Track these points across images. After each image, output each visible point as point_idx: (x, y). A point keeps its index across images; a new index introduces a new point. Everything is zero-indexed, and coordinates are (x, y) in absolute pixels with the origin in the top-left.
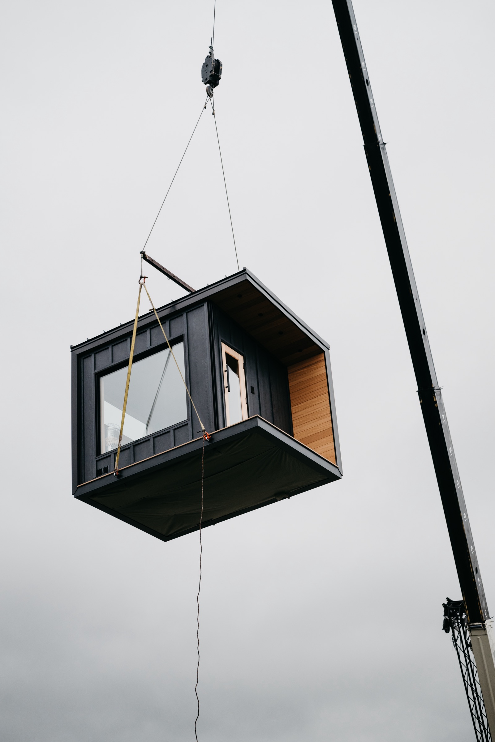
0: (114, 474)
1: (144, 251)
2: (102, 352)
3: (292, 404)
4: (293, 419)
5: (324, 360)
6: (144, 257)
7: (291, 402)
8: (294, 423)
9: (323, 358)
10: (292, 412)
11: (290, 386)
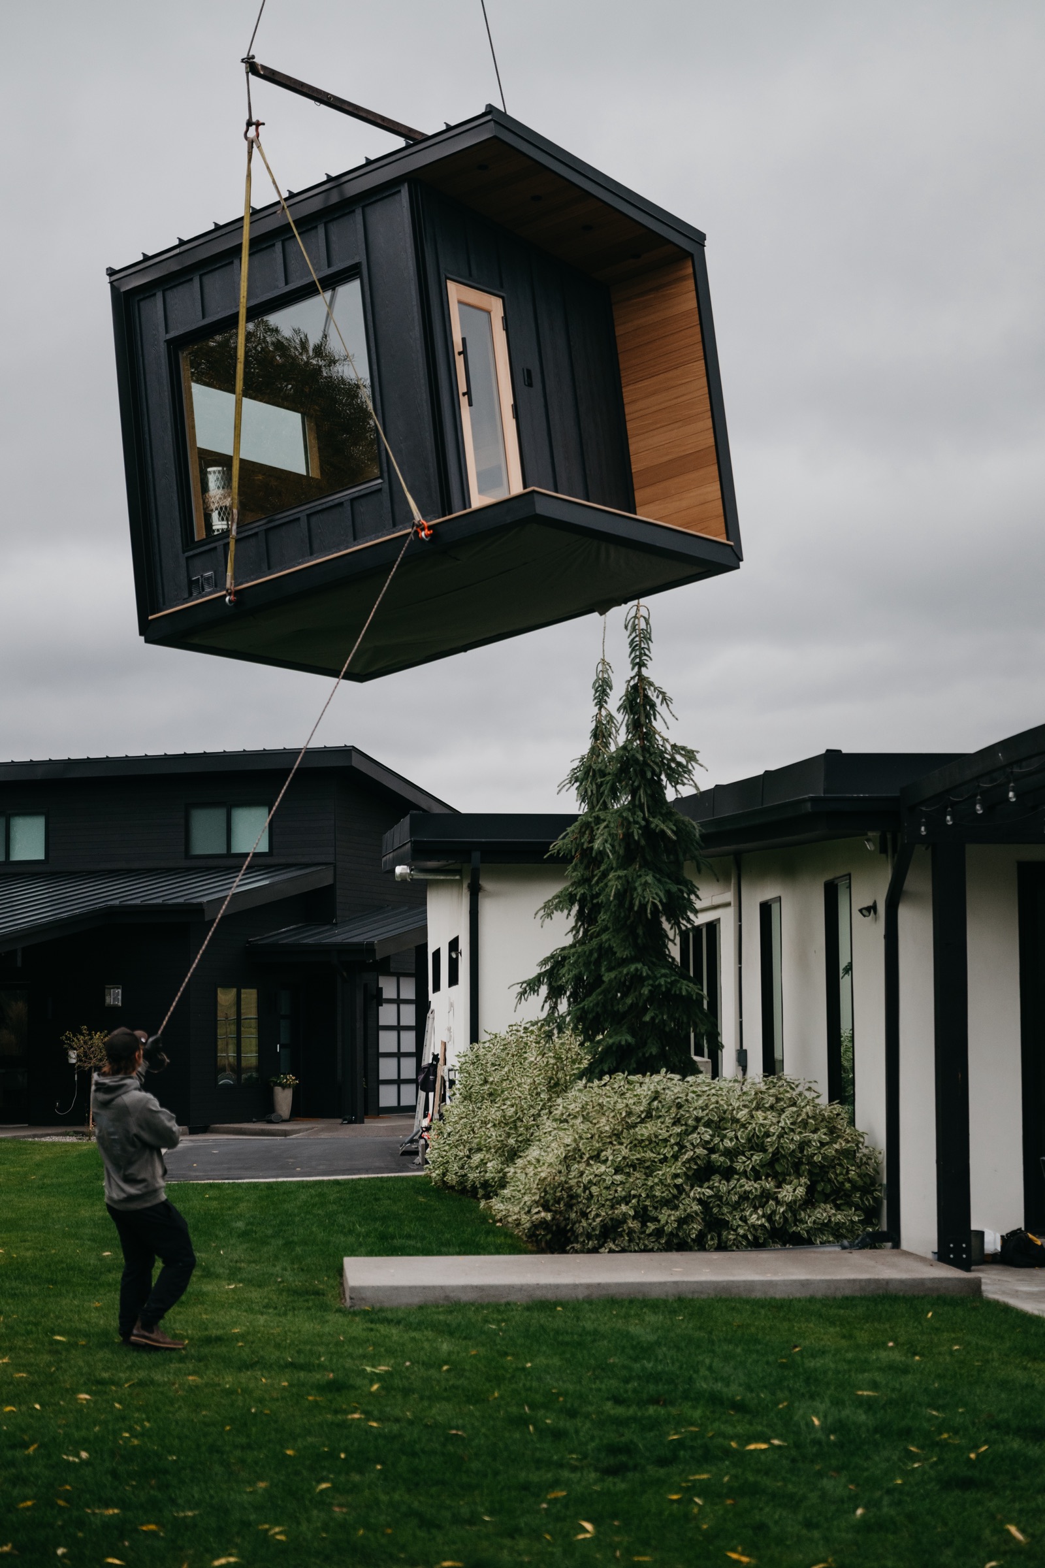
0: (227, 599)
1: (251, 54)
2: (180, 288)
3: (624, 381)
4: (628, 418)
5: (692, 275)
6: (253, 67)
7: (622, 375)
8: (630, 426)
9: (690, 270)
10: (626, 400)
11: (617, 334)
